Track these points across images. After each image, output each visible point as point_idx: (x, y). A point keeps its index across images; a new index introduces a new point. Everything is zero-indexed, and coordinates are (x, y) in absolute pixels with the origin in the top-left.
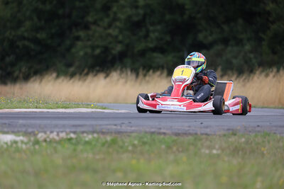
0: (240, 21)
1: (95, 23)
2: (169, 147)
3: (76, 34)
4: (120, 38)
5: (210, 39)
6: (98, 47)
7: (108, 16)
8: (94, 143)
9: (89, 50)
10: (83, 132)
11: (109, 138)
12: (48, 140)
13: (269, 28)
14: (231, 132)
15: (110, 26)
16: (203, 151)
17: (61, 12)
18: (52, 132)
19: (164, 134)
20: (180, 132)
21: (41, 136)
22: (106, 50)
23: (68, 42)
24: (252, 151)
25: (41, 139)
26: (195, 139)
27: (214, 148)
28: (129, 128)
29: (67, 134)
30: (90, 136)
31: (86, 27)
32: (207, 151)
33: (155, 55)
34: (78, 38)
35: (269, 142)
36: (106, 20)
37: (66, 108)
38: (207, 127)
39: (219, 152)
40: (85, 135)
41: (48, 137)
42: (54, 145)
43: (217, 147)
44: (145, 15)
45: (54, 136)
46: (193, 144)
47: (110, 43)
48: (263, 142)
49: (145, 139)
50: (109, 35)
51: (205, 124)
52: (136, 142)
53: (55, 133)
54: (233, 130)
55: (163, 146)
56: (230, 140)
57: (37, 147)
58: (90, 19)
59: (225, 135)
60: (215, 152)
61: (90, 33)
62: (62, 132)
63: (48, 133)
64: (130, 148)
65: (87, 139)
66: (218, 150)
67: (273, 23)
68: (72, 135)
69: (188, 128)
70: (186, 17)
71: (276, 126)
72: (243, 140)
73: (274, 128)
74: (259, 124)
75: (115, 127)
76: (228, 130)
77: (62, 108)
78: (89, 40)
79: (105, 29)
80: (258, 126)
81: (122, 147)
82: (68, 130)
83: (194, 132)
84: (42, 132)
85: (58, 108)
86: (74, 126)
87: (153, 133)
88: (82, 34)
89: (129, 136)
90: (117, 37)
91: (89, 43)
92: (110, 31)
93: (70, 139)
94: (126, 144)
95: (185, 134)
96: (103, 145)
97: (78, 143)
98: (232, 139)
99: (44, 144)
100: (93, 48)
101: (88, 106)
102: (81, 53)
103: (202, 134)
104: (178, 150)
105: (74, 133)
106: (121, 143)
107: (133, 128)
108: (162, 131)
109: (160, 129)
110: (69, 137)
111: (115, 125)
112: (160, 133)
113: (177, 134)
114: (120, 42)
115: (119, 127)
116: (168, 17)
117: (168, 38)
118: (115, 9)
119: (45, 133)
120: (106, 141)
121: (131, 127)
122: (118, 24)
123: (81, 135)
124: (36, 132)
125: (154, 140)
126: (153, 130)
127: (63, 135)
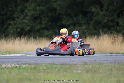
0: (81, 16)
1: (18, 17)
2: (59, 70)
3: (9, 22)
4: (29, 24)
5: (68, 23)
6: (19, 28)
7: (23, 14)
8: (26, 68)
9: (15, 29)
10: (22, 64)
11: (33, 66)
12: (7, 67)
13: (93, 19)
14: (84, 63)
15: (24, 18)
16: (74, 71)
17: (2, 13)
18: (8, 64)
19: (56, 64)
20: (62, 63)
21: (3, 66)
22: (22, 29)
23: (5, 26)
24: (95, 71)
25: (4, 67)
26: (70, 66)
27: (78, 70)
28: (40, 62)
29: (15, 65)
30: (25, 66)
31: (14, 19)
32: (76, 71)
33: (44, 31)
34: (10, 24)
35: (102, 67)
36: (22, 16)
37: (10, 54)
38: (74, 61)
39: (81, 71)
40: (23, 65)
41: (7, 66)
42: (10, 69)
43: (80, 69)
44: (40, 14)
45: (9, 65)
46: (69, 68)
47: (24, 26)
48: (100, 67)
49: (48, 67)
50: (24, 22)
51: (72, 60)
52: (45, 68)
53: (10, 64)
54: (85, 62)
55: (57, 70)
56: (85, 66)
57: (3, 70)
58: (15, 16)
59: (82, 64)
60: (79, 71)
61: (15, 22)
62: (13, 64)
63: (7, 64)
64: (43, 70)
65: (24, 67)
66: (80, 71)
67: (95, 16)
68: (17, 65)
69: (65, 62)
70: (57, 13)
71: (103, 60)
72: (91, 66)
73: (103, 61)
74: (96, 60)
75: (34, 62)
76: (83, 62)
77: (8, 54)
78: (15, 25)
79: (22, 20)
80: (95, 60)
81: (39, 70)
82: (15, 63)
83: (68, 63)
84: (4, 64)
85: (7, 54)
86: (16, 61)
87: (51, 64)
88: (12, 22)
89: (41, 66)
90: (27, 23)
91: (15, 26)
92: (24, 21)
93: (16, 67)
94: (41, 69)
95: (65, 64)
96: (31, 69)
97: (20, 69)
98: (86, 66)
99: (5, 69)
100: (17, 28)
101: (19, 53)
102: (12, 31)
103: (72, 64)
104: (63, 71)
105: (18, 64)
106: (38, 69)
107: (42, 62)
108: (55, 63)
109: (54, 62)
110: (16, 66)
111: (34, 61)
112: (54, 64)
113: (62, 64)
114: (29, 26)
115: (36, 62)
116: (50, 14)
117: (50, 24)
118: (26, 11)
119: (5, 64)
120: (32, 68)
121: (41, 61)
122: (28, 18)
123: (21, 65)
124: (2, 64)
125: (52, 67)
126: (51, 63)
127: (13, 65)
